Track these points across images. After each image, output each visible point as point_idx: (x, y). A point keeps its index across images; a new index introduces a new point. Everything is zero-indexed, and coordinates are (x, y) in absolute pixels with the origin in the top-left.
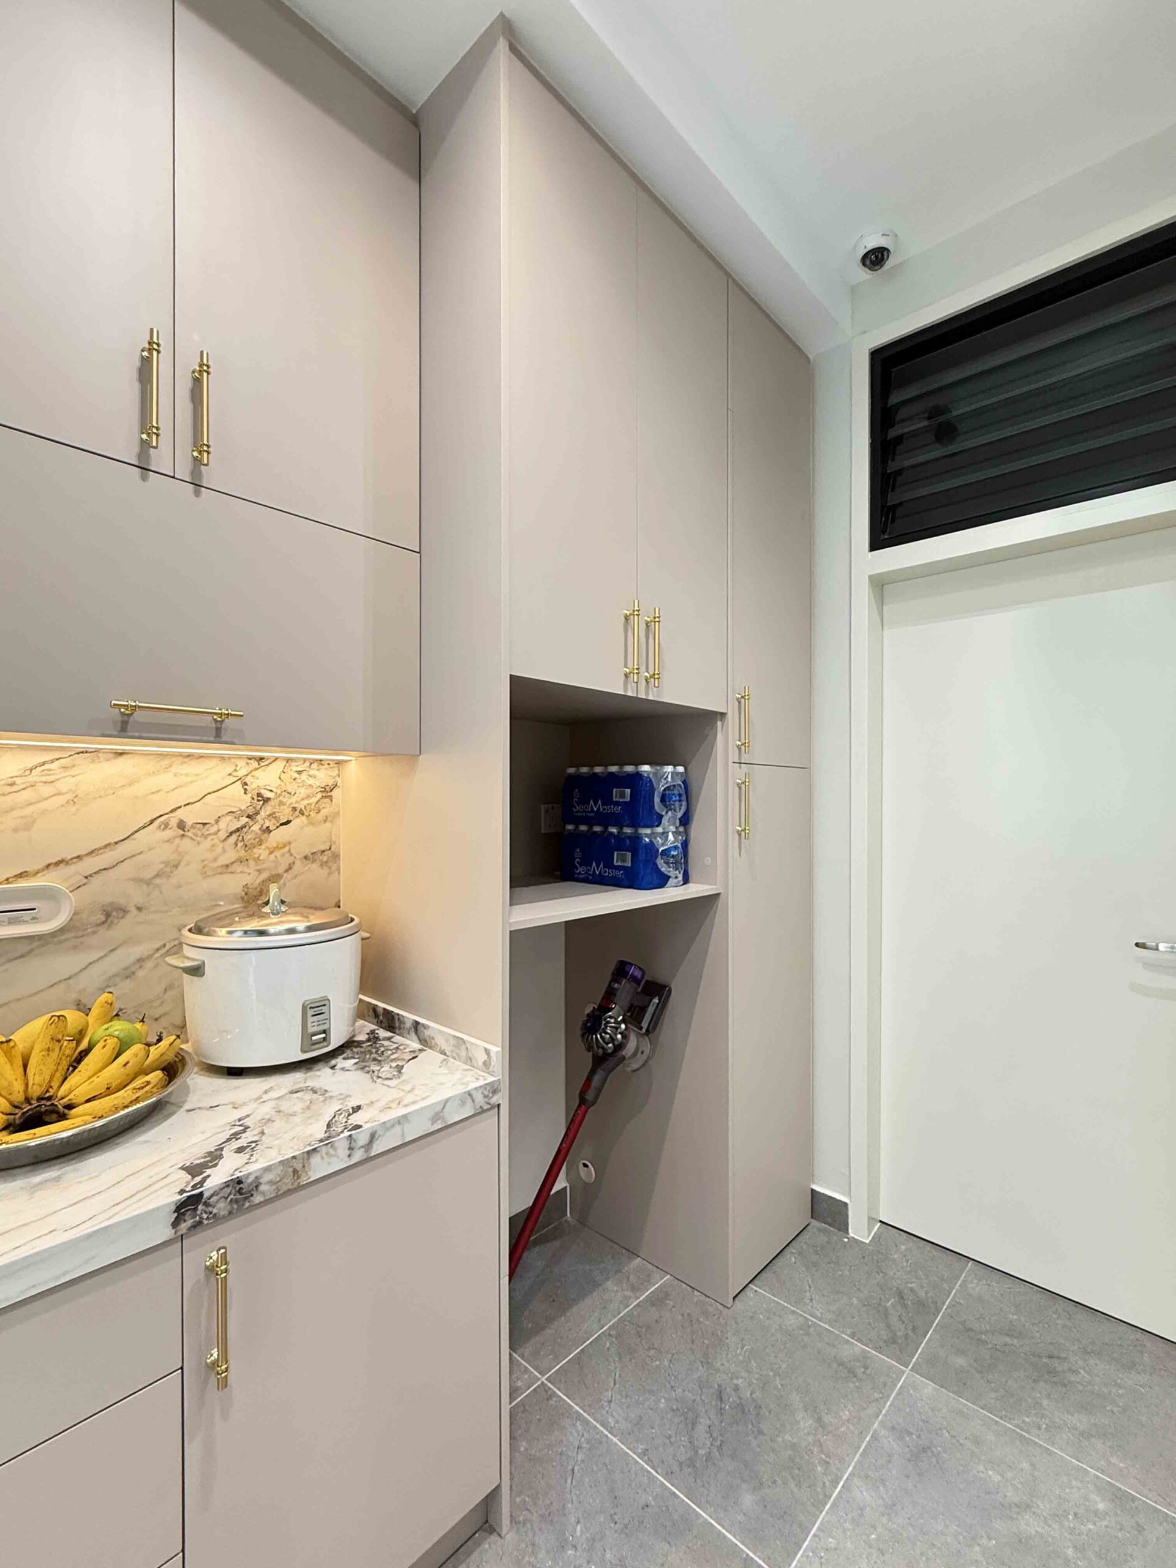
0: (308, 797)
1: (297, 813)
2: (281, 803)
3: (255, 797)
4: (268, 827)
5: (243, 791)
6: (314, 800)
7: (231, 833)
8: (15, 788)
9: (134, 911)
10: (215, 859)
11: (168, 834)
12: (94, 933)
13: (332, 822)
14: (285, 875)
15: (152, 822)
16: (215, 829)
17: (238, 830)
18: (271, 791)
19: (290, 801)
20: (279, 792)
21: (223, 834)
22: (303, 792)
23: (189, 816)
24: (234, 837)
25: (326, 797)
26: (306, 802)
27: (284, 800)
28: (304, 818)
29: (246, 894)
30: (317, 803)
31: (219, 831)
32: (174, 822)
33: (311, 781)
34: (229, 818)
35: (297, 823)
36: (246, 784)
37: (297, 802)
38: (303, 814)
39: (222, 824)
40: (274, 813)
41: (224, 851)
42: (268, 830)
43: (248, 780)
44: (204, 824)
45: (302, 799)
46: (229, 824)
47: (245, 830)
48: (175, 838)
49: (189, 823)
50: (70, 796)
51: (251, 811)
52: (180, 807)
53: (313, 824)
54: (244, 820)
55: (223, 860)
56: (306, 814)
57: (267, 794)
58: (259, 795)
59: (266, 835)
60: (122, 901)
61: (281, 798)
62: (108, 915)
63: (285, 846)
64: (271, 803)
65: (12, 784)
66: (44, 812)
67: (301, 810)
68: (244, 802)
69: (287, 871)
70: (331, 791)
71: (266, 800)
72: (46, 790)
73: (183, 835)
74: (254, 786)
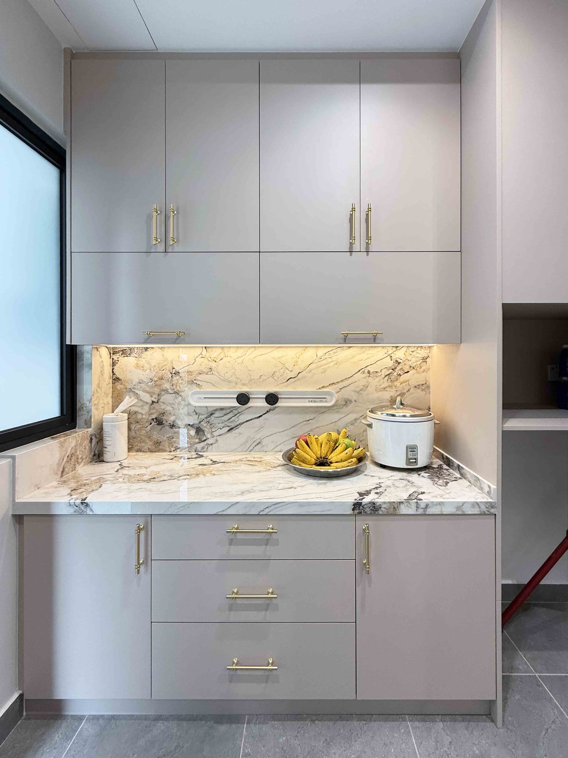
0: (416, 361)
1: (412, 368)
2: (405, 364)
3: (395, 362)
4: (400, 374)
5: (390, 359)
6: (419, 363)
7: (386, 376)
8: (322, 360)
9: (354, 402)
10: (380, 385)
11: (365, 375)
12: (343, 408)
13: (426, 372)
14: (407, 393)
15: (359, 371)
16: (380, 374)
17: (388, 375)
18: (401, 359)
19: (409, 363)
20: (404, 360)
21: (383, 376)
22: (414, 360)
23: (371, 369)
24: (387, 377)
25: (424, 362)
26: (415, 364)
27: (406, 363)
28: (414, 370)
29: (392, 399)
30: (420, 364)
31: (382, 375)
32: (366, 371)
33: (418, 355)
34: (385, 370)
35: (412, 372)
36: (391, 357)
37: (411, 364)
38: (414, 369)
39: (383, 371)
40: (402, 368)
41: (383, 382)
42: (400, 375)
43: (392, 355)
44: (377, 372)
45: (414, 363)
46: (385, 372)
47: (391, 375)
48: (366, 377)
49: (371, 372)
50: (335, 362)
51: (393, 367)
52: (368, 366)
53: (418, 373)
54: (391, 371)
55: (383, 386)
56: (416, 369)
57: (399, 361)
58: (396, 361)
59: (399, 377)
60: (350, 398)
61: (405, 362)
62: (346, 402)
63: (407, 382)
64: (401, 364)
65: (321, 358)
66: (329, 367)
67: (413, 367)
68: (391, 364)
69: (407, 392)
70: (426, 359)
71: (399, 363)
72: (330, 360)
73: (369, 376)
74: (395, 357)
